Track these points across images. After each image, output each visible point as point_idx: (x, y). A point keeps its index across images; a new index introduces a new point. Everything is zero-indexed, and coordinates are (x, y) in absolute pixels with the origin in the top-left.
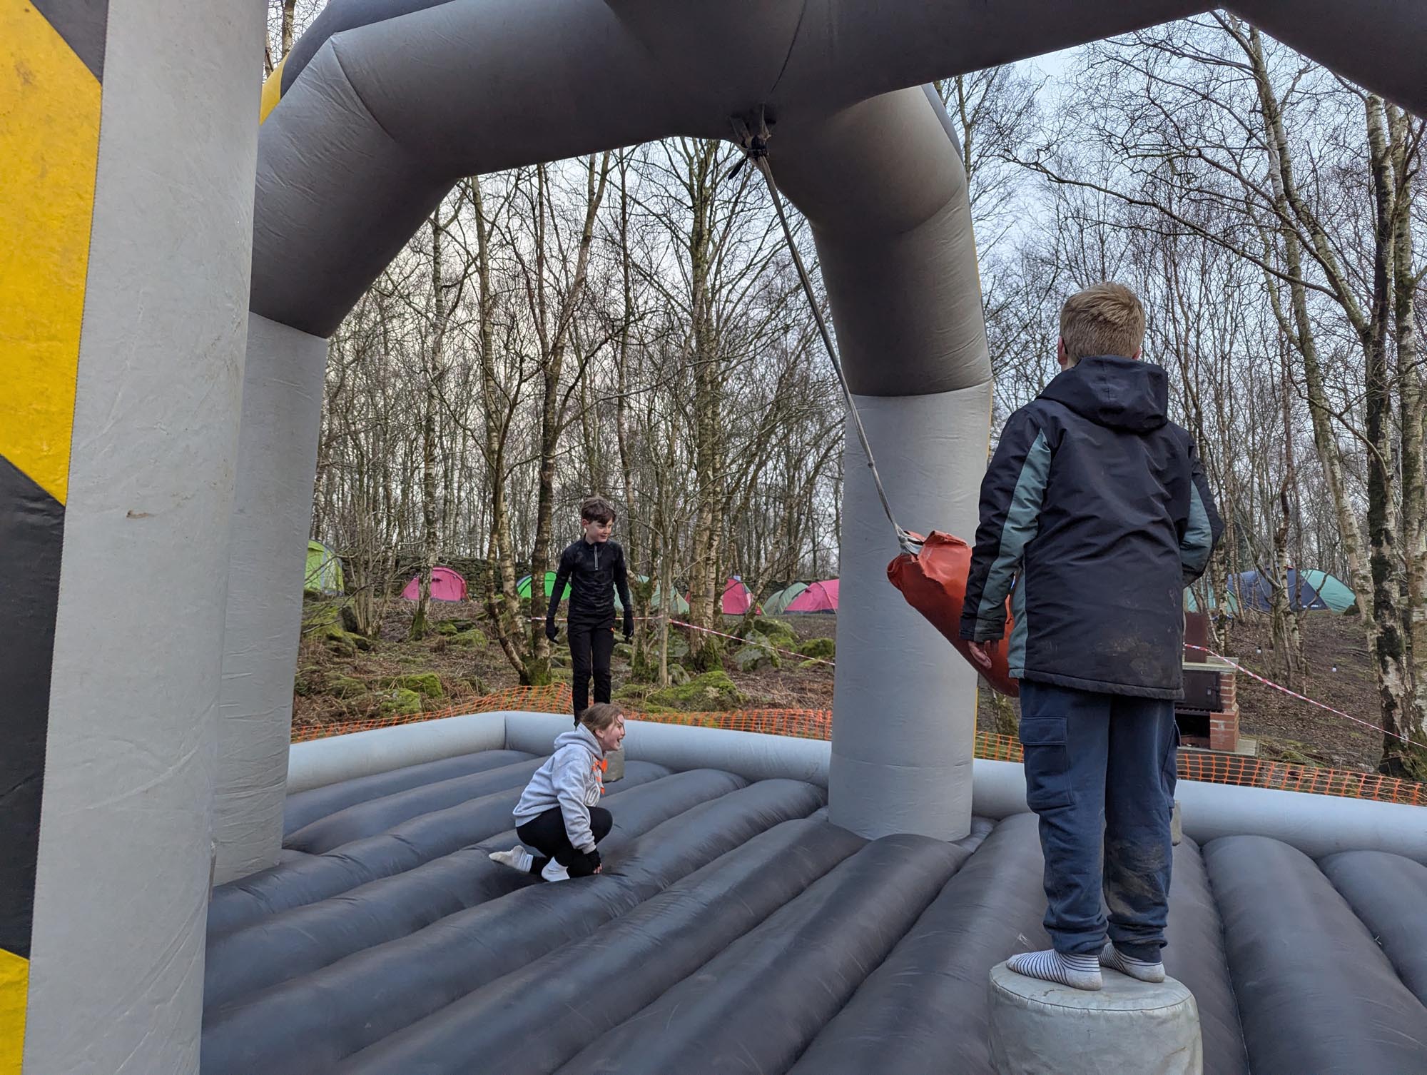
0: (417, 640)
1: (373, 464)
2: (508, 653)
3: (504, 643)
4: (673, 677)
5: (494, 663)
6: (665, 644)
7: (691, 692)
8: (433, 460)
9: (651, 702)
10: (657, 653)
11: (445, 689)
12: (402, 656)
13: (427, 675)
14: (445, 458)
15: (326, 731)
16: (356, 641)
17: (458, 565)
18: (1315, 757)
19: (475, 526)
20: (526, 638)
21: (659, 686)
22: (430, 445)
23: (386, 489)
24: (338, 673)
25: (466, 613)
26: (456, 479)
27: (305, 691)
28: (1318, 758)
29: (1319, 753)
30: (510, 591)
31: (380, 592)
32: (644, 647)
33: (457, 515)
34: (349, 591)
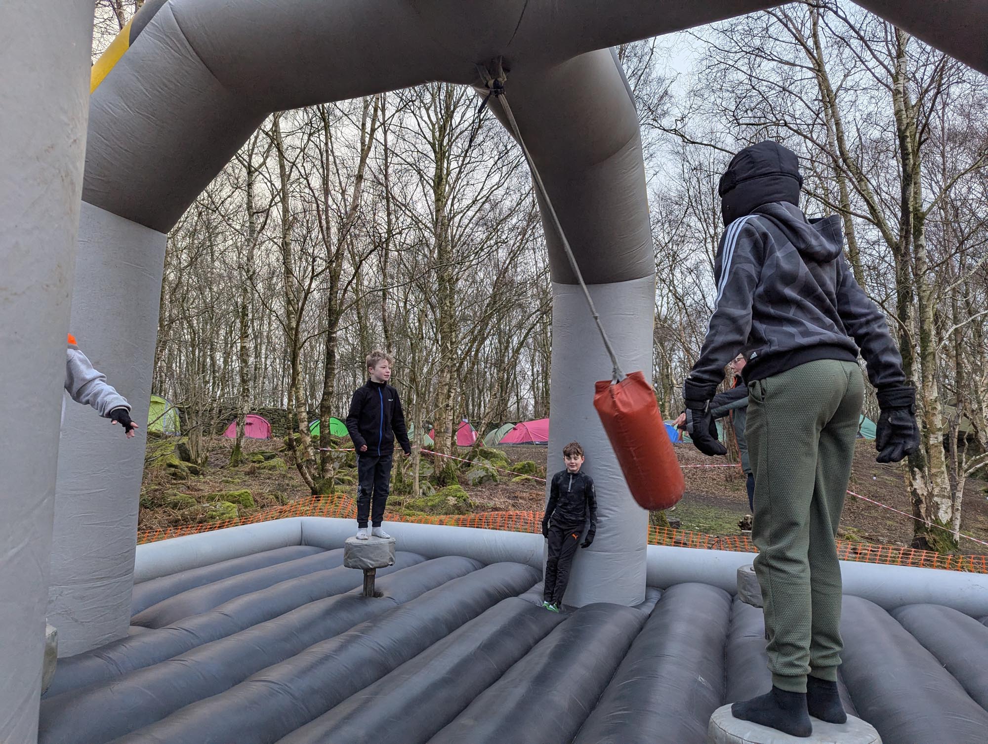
0: (234, 466)
1: (203, 340)
2: (303, 475)
3: (300, 467)
4: (424, 490)
5: (292, 483)
6: (418, 466)
7: (437, 500)
8: (247, 336)
9: (408, 508)
10: (411, 474)
11: (256, 501)
12: (224, 478)
13: (243, 491)
14: (256, 337)
15: (164, 534)
16: (189, 468)
17: (264, 413)
18: (867, 538)
19: (277, 384)
20: (316, 464)
21: (413, 497)
22: (244, 326)
23: (212, 358)
24: (175, 491)
25: (270, 447)
26: (263, 351)
27: (148, 504)
28: (870, 539)
29: (870, 535)
30: (304, 429)
31: (206, 432)
32: (402, 469)
33: (264, 378)
34: (184, 433)
